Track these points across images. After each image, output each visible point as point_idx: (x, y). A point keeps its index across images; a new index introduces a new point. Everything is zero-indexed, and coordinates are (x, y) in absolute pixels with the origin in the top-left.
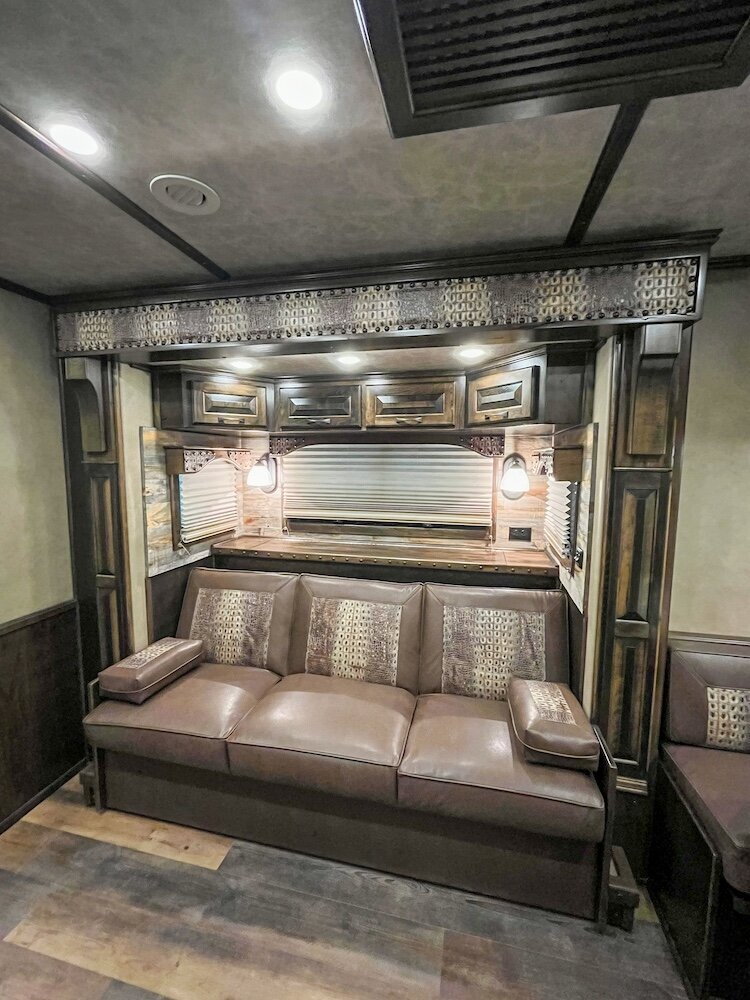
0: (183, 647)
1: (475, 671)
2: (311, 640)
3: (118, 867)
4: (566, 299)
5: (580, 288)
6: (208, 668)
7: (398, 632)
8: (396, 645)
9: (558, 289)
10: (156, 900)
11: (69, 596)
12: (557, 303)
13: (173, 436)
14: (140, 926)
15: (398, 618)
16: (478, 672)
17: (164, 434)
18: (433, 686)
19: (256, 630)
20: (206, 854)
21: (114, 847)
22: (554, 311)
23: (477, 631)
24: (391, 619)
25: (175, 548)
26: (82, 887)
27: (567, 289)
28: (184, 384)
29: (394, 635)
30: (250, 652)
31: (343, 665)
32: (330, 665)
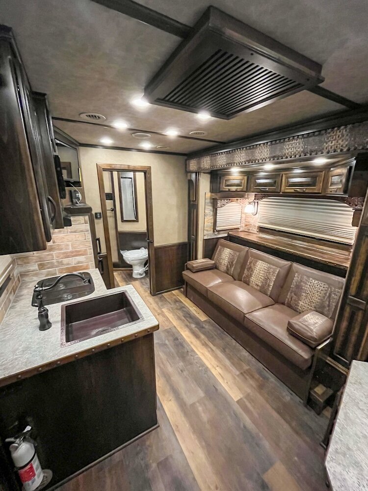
0: (209, 262)
1: (300, 302)
2: (246, 271)
3: (184, 309)
4: (337, 142)
5: (345, 136)
6: (216, 270)
7: (275, 277)
8: (273, 282)
9: (334, 137)
10: (188, 319)
11: (186, 240)
12: (333, 144)
13: (217, 195)
14: (183, 321)
15: (277, 272)
16: (301, 303)
17: (213, 194)
18: (282, 301)
19: (231, 263)
20: (202, 317)
21: (185, 305)
22: (331, 148)
23: (306, 287)
24: (274, 272)
25: (214, 232)
26: (177, 309)
27: (339, 136)
28: (219, 178)
29: (274, 278)
30: (228, 270)
31: (253, 283)
32: (249, 282)
